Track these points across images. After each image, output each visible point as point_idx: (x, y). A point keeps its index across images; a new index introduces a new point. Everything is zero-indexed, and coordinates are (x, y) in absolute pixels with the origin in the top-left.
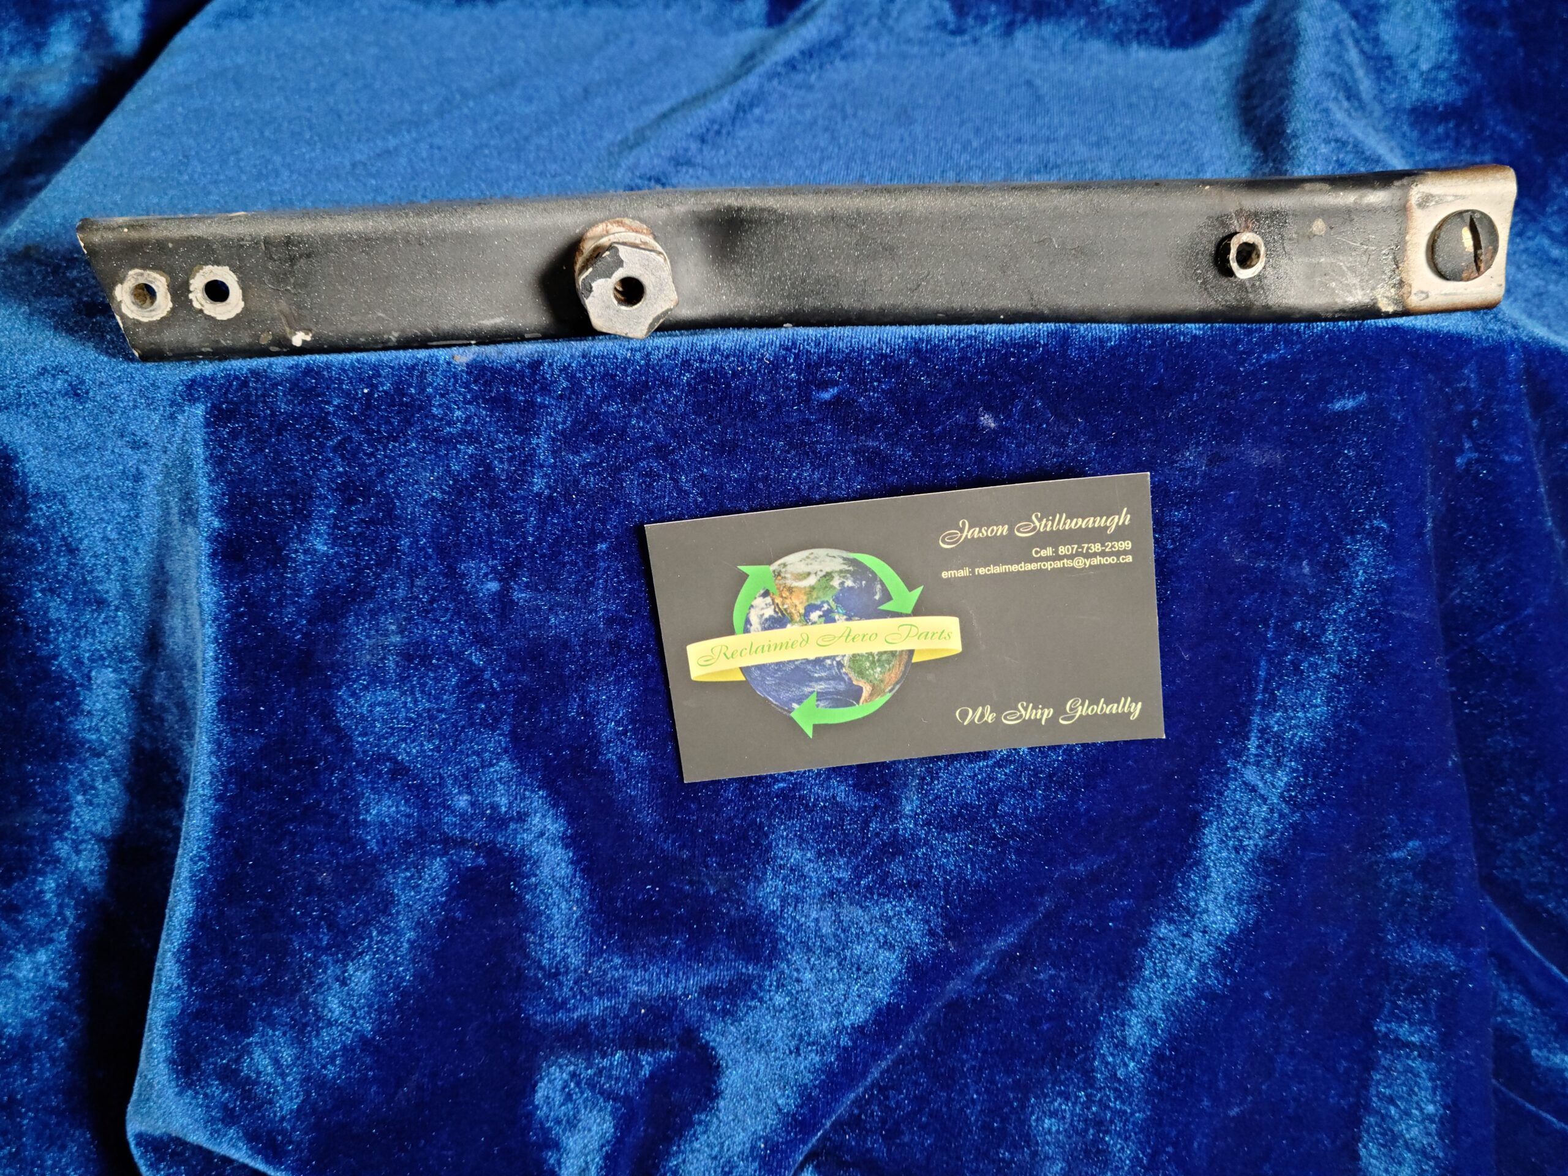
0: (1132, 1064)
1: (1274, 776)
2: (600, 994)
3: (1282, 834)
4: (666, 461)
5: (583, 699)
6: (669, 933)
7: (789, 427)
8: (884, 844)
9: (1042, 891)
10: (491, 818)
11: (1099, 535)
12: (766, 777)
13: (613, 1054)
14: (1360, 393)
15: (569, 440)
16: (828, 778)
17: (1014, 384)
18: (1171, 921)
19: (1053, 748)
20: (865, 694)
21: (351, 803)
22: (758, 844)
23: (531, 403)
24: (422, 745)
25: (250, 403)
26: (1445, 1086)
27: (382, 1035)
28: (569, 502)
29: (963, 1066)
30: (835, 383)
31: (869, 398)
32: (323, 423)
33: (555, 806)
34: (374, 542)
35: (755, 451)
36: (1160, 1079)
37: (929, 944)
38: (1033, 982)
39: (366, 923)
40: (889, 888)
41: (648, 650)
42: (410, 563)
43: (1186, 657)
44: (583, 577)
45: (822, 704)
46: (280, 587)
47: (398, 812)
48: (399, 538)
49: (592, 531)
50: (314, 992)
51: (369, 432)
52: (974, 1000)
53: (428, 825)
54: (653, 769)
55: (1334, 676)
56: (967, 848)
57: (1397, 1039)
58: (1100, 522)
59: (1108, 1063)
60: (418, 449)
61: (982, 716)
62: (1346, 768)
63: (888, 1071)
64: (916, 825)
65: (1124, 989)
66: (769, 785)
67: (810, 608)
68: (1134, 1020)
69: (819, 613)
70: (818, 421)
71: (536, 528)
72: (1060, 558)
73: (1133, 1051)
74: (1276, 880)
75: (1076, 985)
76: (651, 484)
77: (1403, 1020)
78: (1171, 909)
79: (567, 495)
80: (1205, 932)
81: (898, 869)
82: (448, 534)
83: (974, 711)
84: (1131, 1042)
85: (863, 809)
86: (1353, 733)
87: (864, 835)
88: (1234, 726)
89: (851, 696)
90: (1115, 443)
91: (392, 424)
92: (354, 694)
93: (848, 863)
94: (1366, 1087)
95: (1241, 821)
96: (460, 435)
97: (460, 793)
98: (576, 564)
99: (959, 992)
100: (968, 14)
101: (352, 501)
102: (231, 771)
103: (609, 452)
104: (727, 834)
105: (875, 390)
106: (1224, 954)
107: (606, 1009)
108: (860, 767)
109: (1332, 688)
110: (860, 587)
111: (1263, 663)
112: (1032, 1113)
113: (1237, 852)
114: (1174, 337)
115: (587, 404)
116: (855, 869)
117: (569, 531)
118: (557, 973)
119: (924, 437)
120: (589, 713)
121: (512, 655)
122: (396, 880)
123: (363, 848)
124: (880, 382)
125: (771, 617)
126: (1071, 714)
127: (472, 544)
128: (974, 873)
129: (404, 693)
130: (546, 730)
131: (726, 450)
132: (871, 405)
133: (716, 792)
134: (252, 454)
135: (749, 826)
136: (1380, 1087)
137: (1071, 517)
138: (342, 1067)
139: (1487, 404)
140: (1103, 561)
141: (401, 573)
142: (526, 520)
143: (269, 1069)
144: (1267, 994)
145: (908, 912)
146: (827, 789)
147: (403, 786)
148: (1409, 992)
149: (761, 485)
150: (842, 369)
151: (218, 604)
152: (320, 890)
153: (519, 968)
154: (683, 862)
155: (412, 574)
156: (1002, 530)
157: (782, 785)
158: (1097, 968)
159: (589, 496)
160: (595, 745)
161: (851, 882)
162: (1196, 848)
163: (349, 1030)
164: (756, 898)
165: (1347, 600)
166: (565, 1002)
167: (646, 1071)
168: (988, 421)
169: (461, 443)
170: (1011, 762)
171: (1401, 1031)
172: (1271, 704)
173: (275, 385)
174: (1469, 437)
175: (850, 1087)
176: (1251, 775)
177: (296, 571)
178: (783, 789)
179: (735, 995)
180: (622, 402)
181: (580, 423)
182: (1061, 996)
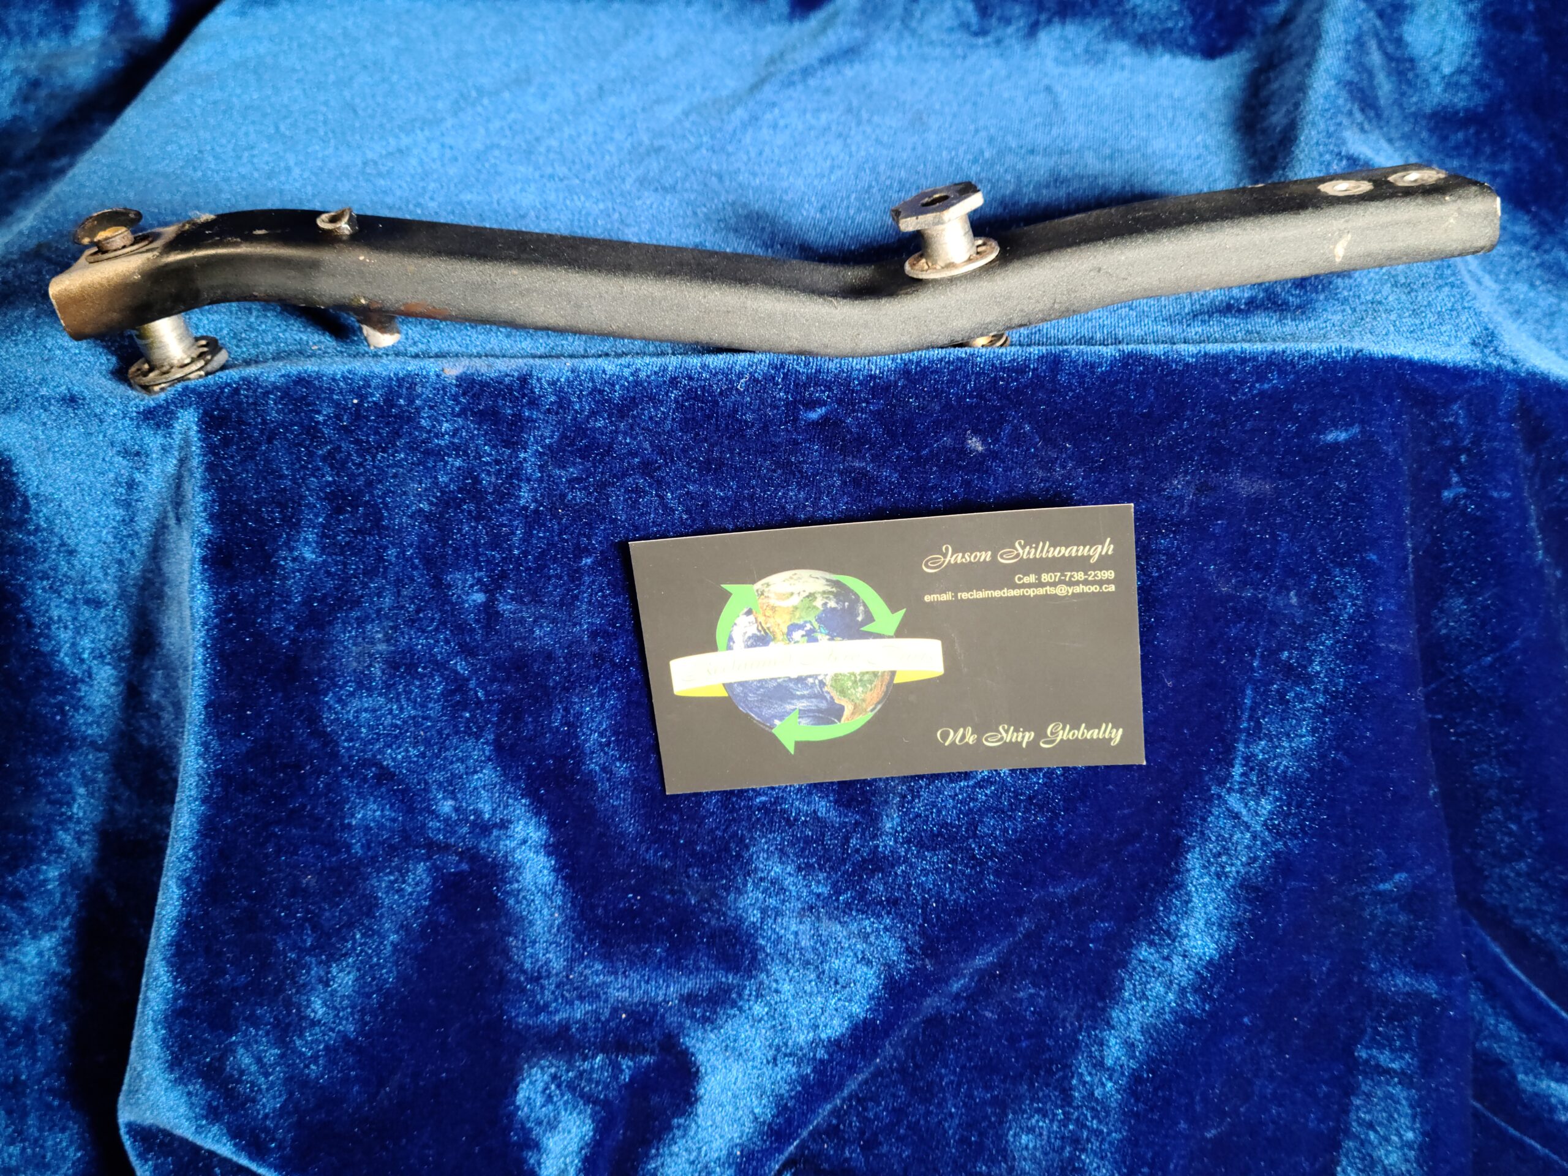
0: (1109, 1085)
1: (1257, 804)
2: (581, 998)
3: (1264, 862)
4: (652, 477)
5: (566, 710)
6: (650, 942)
7: (776, 447)
8: (864, 860)
9: (1020, 912)
10: (474, 824)
11: (1082, 564)
12: (747, 791)
13: (594, 1057)
14: (1352, 425)
15: (555, 455)
16: (810, 793)
17: (1002, 408)
18: (1151, 943)
19: (1034, 771)
20: (847, 713)
21: (336, 807)
22: (739, 856)
23: (518, 416)
24: (407, 751)
25: (241, 411)
26: (1425, 1114)
27: (367, 1036)
28: (555, 516)
29: (941, 1080)
30: (821, 403)
31: (857, 418)
32: (312, 431)
33: (538, 814)
34: (361, 551)
35: (742, 469)
36: (1137, 1100)
37: (907, 961)
38: (1013, 1001)
39: (350, 925)
40: (868, 905)
41: (631, 664)
42: (396, 573)
43: (1169, 684)
44: (568, 590)
45: (804, 721)
46: (269, 593)
47: (383, 816)
48: (386, 548)
49: (577, 546)
50: (297, 992)
51: (358, 442)
52: (953, 1017)
53: (413, 829)
54: (635, 780)
55: (1320, 706)
56: (946, 867)
57: (1378, 1066)
58: (1083, 551)
59: (1084, 1083)
60: (406, 460)
61: (963, 737)
62: (1329, 798)
63: (866, 1082)
64: (896, 842)
65: (1103, 1010)
66: (750, 799)
67: (793, 628)
68: (1112, 1041)
69: (802, 632)
70: (806, 440)
71: (523, 540)
72: (1043, 585)
73: (1111, 1070)
74: (1256, 907)
75: (1055, 1004)
76: (636, 501)
77: (1384, 1047)
78: (1152, 932)
79: (552, 510)
80: (1185, 956)
81: (877, 887)
82: (435, 545)
83: (956, 732)
84: (1109, 1062)
85: (844, 825)
86: (1337, 764)
87: (844, 851)
88: (1219, 753)
89: (833, 713)
90: (1103, 469)
91: (380, 434)
92: (340, 700)
93: (828, 878)
94: (1347, 1112)
95: (1223, 847)
96: (448, 447)
97: (444, 798)
98: (561, 578)
99: (938, 1008)
100: (991, 15)
101: (339, 510)
102: (217, 774)
103: (595, 467)
104: (709, 845)
105: (863, 411)
106: (1203, 979)
107: (587, 1013)
108: (840, 783)
109: (1317, 718)
110: (843, 609)
111: (1249, 692)
112: (1010, 1128)
113: (1219, 878)
114: (1167, 363)
115: (574, 419)
116: (834, 885)
117: (554, 545)
118: (539, 978)
119: (911, 459)
120: (573, 724)
121: (497, 665)
122: (381, 884)
123: (348, 851)
124: (868, 403)
125: (754, 636)
126: (1052, 738)
127: (459, 556)
128: (952, 893)
129: (390, 700)
130: (530, 740)
131: (712, 468)
132: (859, 426)
133: (699, 804)
134: (242, 462)
135: (731, 837)
136: (1360, 1112)
137: (1054, 545)
138: (325, 1067)
139: (1476, 442)
140: (1086, 589)
141: (389, 583)
142: (513, 533)
143: (253, 1068)
144: (1246, 1020)
145: (886, 929)
146: (809, 804)
147: (388, 791)
148: (1391, 1018)
149: (746, 504)
150: (830, 389)
151: (206, 608)
152: (305, 893)
153: (501, 971)
154: (665, 872)
155: (399, 583)
156: (985, 556)
157: (764, 798)
158: (1077, 987)
159: (575, 511)
160: (579, 754)
161: (830, 896)
162: (1178, 872)
163: (332, 1030)
164: (737, 909)
165: (1334, 631)
166: (547, 1005)
167: (626, 1077)
168: (975, 444)
169: (449, 456)
170: (992, 783)
171: (1382, 1058)
172: (1256, 732)
173: (266, 394)
174: (1458, 471)
175: (826, 1099)
176: (1234, 801)
177: (284, 578)
178: (764, 803)
179: (716, 1003)
180: (609, 417)
181: (567, 438)
182: (1040, 1014)
